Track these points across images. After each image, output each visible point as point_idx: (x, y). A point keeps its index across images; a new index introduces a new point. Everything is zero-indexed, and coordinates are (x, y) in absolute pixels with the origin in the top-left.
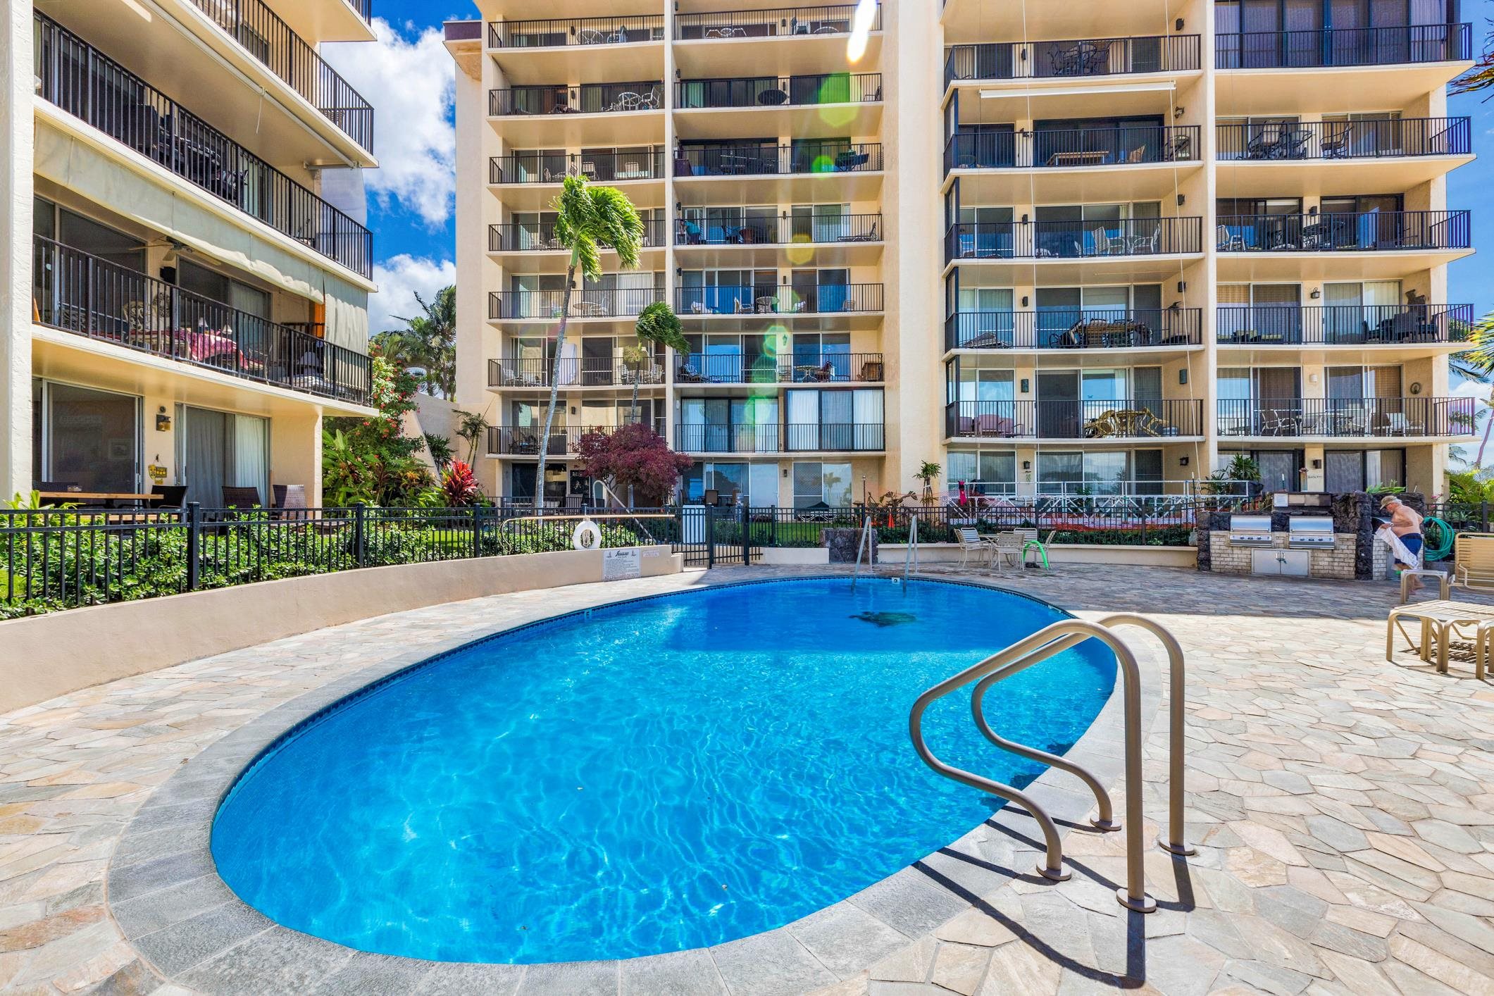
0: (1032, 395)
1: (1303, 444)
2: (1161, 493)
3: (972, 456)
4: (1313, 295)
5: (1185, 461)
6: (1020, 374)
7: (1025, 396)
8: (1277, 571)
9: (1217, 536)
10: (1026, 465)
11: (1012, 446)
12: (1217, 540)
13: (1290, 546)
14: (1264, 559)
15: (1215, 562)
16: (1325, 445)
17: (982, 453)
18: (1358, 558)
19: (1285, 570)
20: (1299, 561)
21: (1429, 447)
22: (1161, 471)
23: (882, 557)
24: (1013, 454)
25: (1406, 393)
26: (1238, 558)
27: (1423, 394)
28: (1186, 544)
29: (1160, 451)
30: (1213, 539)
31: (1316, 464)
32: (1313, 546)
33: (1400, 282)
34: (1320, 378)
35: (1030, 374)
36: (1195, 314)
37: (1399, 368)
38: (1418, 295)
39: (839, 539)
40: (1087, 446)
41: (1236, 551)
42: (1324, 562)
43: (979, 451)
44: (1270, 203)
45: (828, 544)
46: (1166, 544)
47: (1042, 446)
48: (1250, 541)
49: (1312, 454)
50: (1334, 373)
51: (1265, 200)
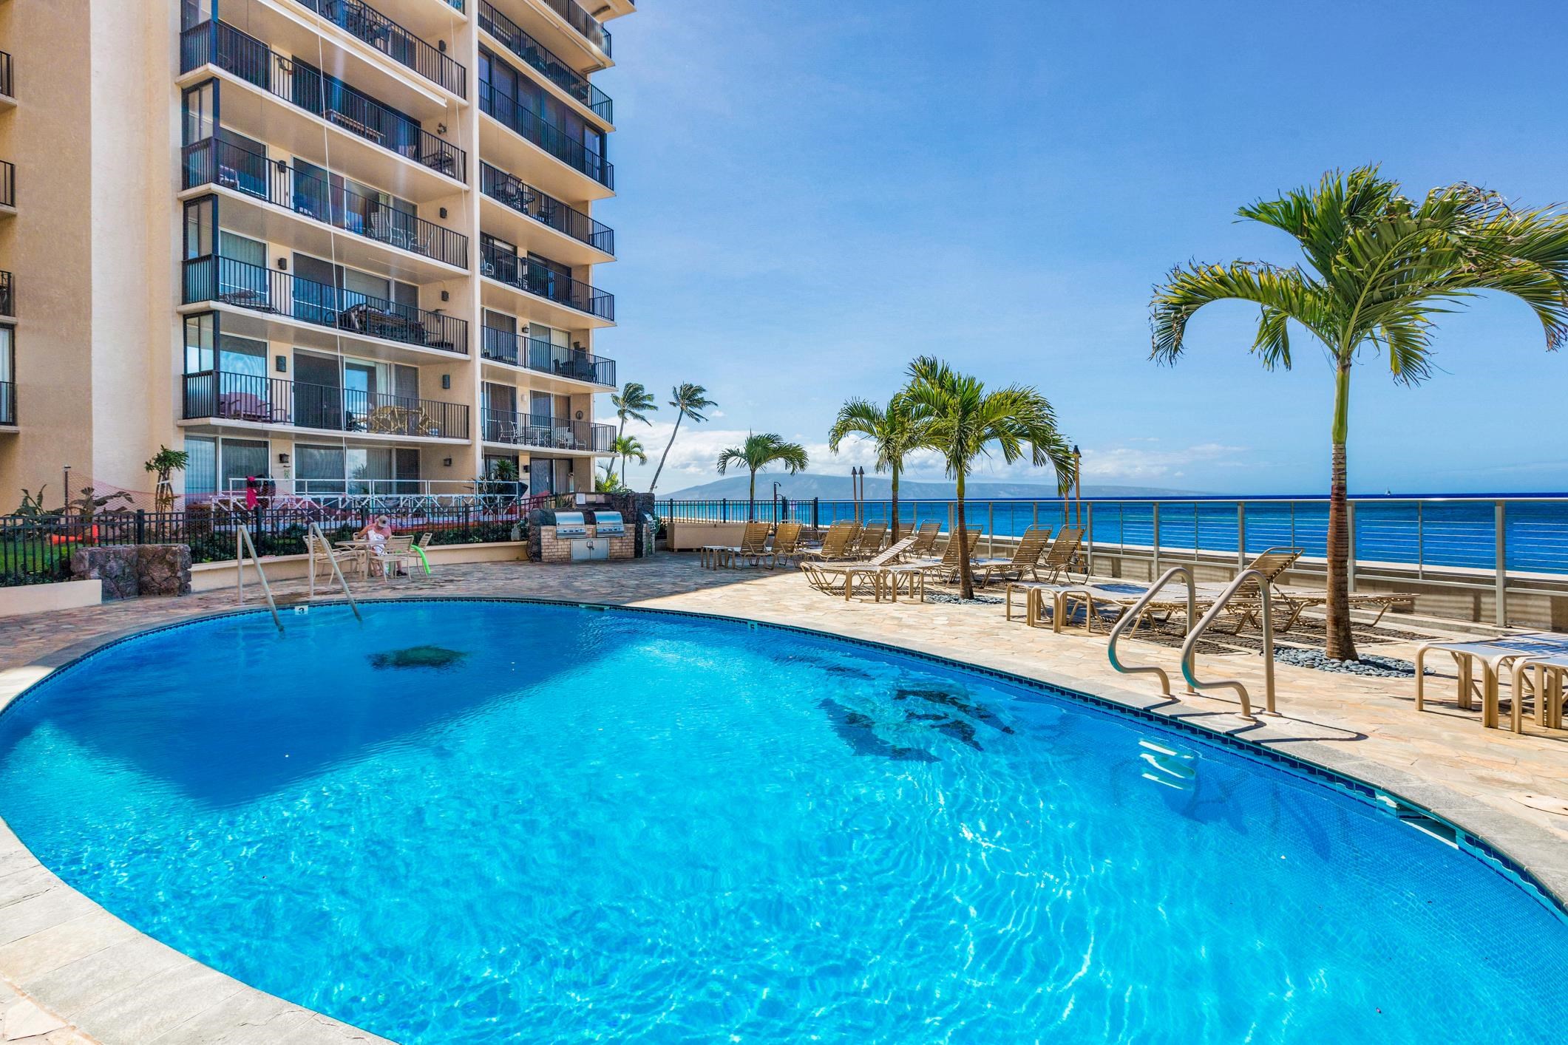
0: (290, 374)
1: (517, 451)
2: (418, 493)
3: (210, 445)
4: (524, 330)
5: (448, 462)
6: (275, 348)
7: (280, 375)
8: (587, 557)
9: (546, 530)
10: (283, 458)
11: (266, 433)
12: (546, 533)
13: (596, 535)
14: (579, 548)
15: (545, 553)
16: (531, 452)
17: (225, 442)
18: (636, 539)
19: (594, 555)
20: (601, 545)
21: (588, 459)
22: (417, 470)
23: (197, 584)
24: (266, 444)
25: (573, 418)
26: (561, 548)
27: (584, 419)
28: (508, 539)
29: (416, 451)
30: (543, 533)
31: (526, 468)
32: (611, 534)
33: (569, 334)
34: (527, 398)
35: (286, 350)
36: (461, 326)
37: (568, 399)
38: (581, 346)
39: (113, 564)
40: (348, 440)
41: (560, 543)
42: (617, 545)
43: (221, 437)
44: (496, 243)
45: (95, 573)
46: (486, 541)
47: (299, 436)
48: (571, 533)
49: (524, 461)
50: (535, 395)
51: (493, 238)
